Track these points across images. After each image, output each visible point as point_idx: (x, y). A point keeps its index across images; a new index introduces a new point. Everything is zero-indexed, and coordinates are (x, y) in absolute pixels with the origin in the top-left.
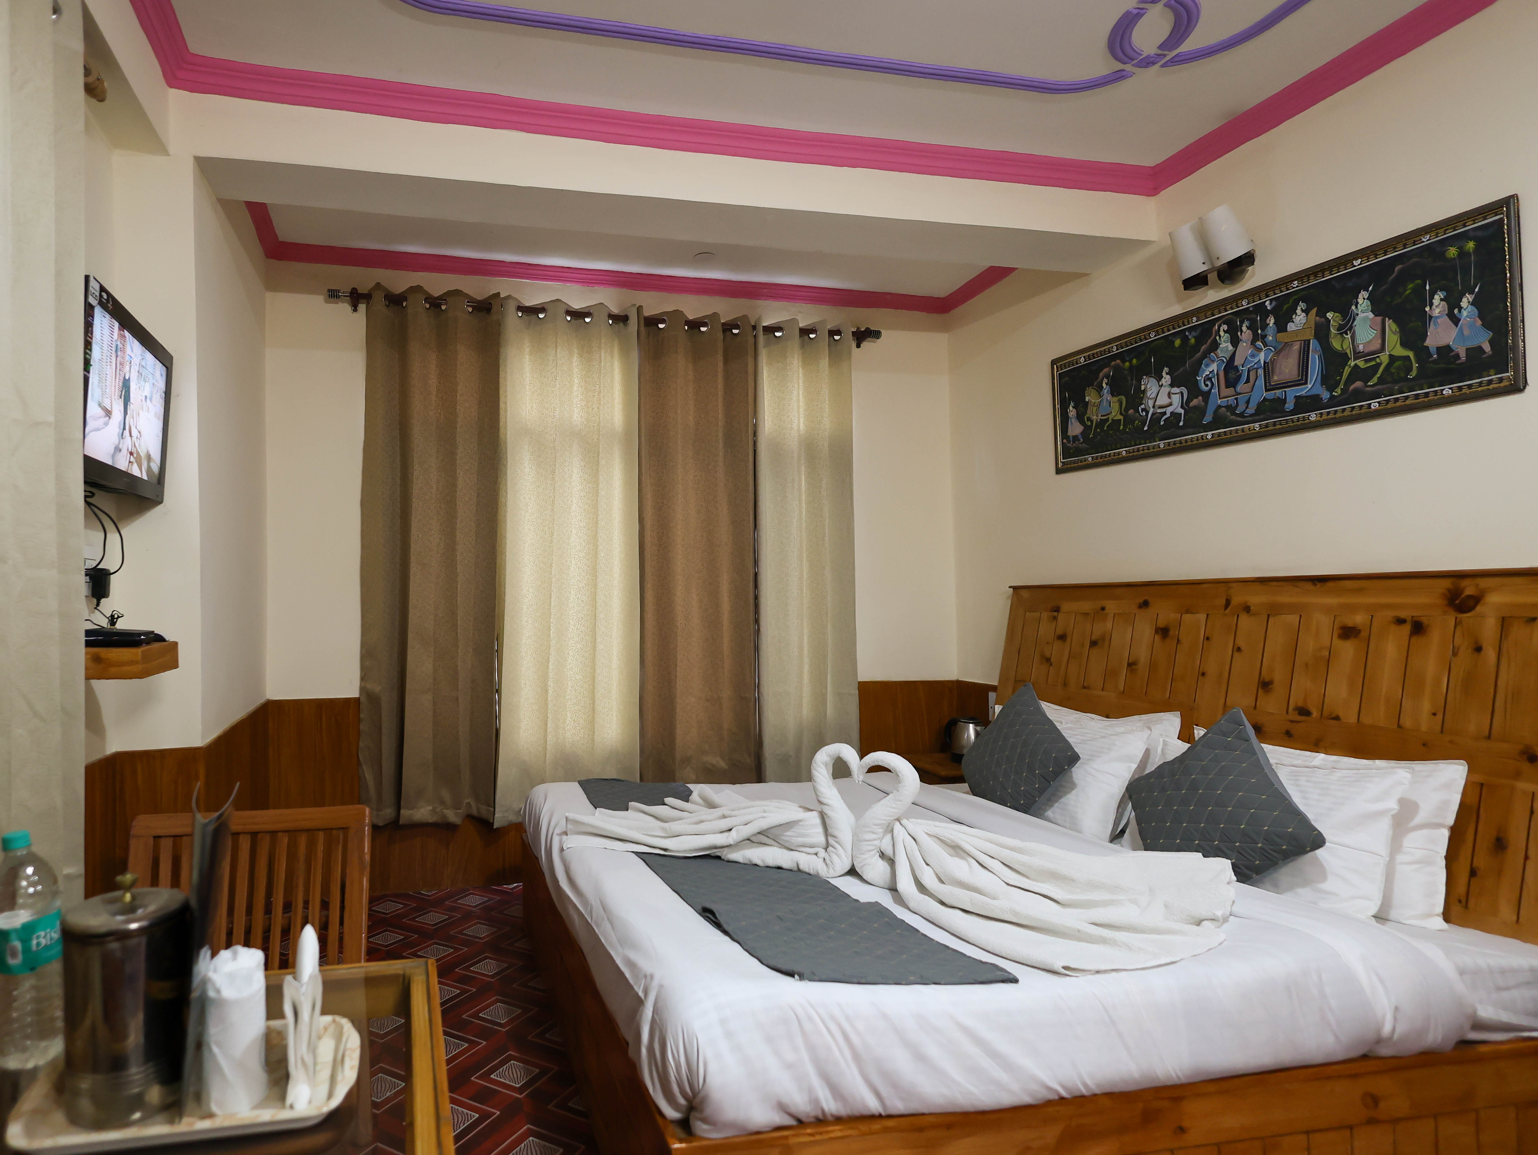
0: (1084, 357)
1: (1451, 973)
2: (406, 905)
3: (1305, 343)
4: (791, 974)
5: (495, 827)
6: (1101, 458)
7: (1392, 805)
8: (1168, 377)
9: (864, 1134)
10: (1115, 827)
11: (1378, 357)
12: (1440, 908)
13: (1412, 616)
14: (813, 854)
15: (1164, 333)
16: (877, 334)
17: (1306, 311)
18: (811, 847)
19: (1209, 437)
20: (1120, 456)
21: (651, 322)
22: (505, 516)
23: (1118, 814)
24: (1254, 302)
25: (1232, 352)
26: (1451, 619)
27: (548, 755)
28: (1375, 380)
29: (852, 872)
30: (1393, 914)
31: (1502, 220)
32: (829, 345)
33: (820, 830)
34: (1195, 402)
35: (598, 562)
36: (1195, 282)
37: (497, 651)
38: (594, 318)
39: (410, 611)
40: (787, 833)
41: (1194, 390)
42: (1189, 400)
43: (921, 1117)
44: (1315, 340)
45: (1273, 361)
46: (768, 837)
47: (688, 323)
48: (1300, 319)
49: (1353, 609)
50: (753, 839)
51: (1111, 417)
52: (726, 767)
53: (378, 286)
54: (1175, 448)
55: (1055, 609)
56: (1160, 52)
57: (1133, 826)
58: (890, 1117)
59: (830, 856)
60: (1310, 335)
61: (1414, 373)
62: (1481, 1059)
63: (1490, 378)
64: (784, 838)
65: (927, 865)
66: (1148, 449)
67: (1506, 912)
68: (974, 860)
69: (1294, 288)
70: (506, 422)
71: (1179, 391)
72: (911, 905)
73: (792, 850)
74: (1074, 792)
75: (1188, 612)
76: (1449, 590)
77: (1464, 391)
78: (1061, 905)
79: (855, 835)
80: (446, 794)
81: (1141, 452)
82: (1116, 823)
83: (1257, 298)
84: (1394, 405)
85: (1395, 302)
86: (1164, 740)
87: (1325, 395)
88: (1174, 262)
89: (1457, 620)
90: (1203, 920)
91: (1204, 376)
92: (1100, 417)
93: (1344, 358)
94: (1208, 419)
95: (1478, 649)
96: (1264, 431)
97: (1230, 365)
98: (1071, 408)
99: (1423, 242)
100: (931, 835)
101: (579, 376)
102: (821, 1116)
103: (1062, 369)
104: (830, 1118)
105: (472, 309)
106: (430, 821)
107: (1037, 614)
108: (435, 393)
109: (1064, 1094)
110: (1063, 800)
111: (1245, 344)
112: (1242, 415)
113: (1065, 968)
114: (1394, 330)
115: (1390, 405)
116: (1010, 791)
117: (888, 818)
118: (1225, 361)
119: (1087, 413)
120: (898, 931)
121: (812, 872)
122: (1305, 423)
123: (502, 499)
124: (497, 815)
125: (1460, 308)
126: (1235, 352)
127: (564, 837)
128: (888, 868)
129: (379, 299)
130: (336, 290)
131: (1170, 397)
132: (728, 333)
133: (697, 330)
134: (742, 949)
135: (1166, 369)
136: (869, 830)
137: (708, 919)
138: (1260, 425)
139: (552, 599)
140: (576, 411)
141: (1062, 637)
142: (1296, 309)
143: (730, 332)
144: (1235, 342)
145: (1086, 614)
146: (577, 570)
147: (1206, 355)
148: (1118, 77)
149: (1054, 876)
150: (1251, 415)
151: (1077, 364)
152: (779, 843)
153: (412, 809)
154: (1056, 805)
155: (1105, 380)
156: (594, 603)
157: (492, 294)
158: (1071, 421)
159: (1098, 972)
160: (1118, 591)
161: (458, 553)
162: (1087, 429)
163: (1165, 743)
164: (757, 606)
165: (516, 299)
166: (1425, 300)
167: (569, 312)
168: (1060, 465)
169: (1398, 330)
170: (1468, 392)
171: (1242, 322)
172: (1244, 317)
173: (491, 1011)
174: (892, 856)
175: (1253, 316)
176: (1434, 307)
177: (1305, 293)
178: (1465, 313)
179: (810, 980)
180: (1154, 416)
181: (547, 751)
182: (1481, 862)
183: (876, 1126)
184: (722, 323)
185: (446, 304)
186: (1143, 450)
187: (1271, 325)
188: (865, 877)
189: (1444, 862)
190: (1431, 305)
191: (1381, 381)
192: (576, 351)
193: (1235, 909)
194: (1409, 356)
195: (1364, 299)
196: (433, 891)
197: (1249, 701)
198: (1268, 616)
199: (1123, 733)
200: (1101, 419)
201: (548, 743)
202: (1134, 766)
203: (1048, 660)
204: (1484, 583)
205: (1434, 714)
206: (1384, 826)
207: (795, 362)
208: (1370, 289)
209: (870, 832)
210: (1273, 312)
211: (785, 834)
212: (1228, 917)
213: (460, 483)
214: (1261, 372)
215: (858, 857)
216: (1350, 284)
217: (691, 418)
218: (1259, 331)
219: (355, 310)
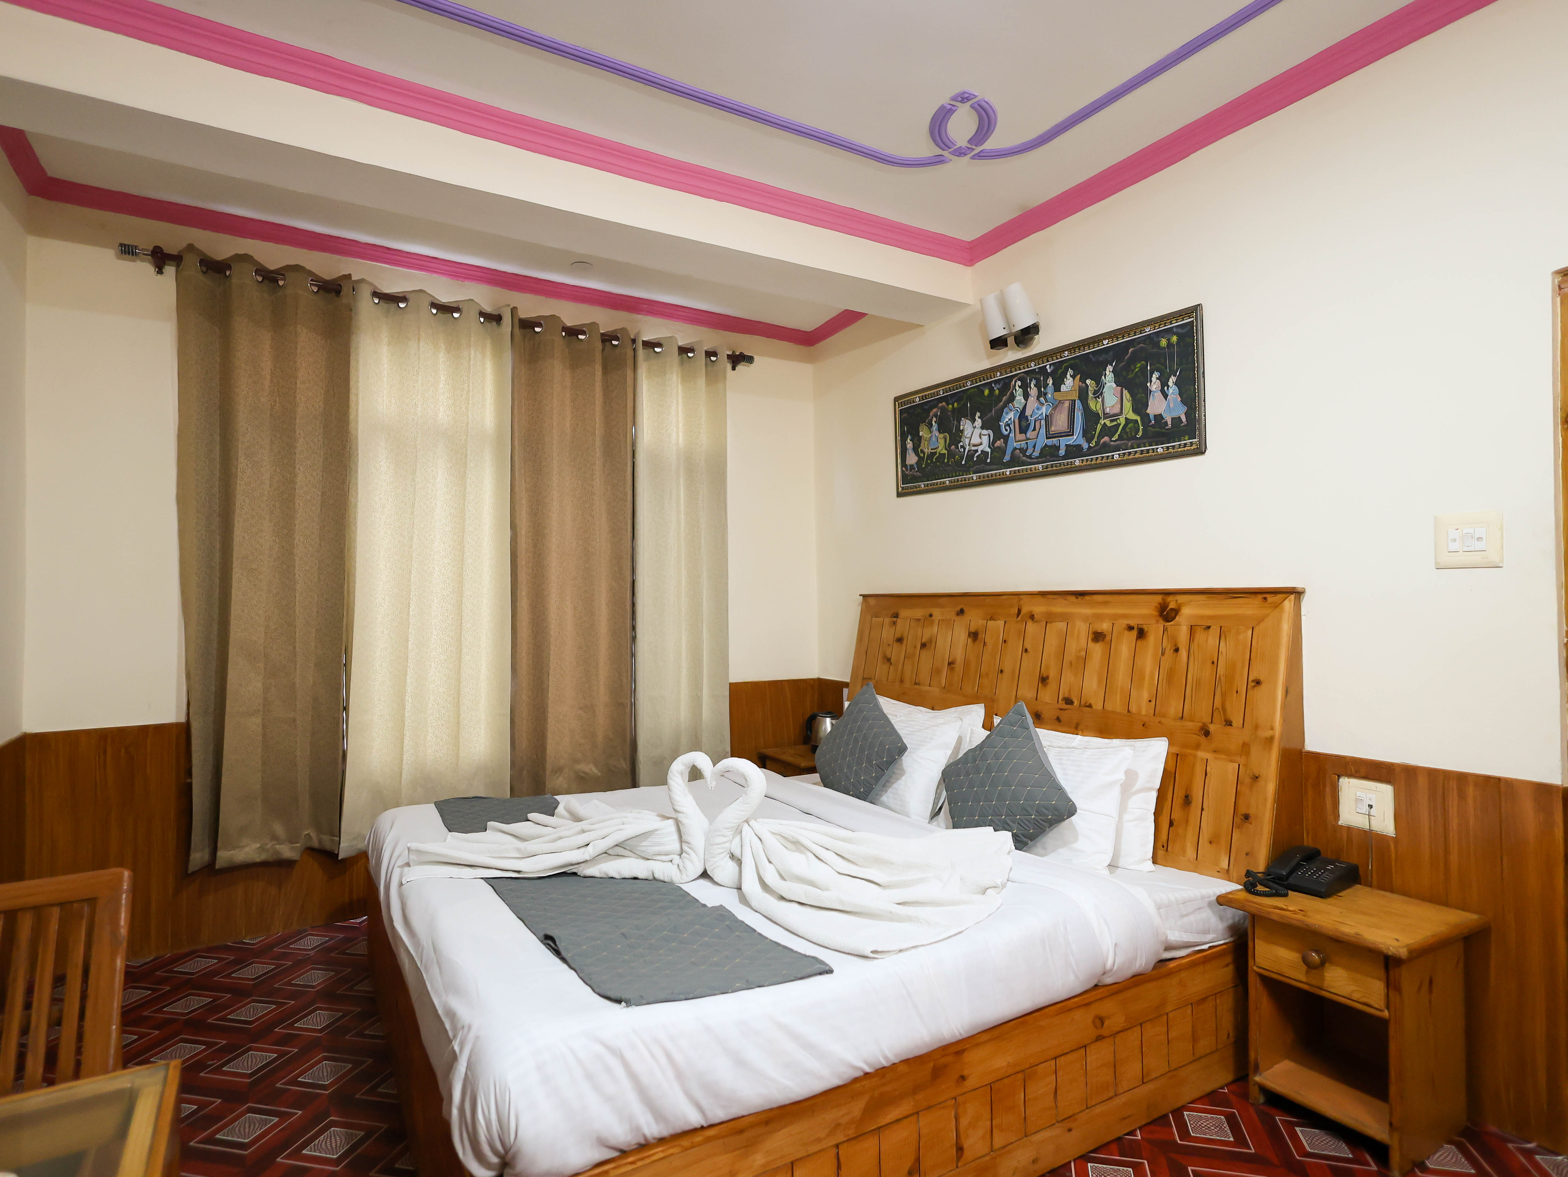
0: (919, 397)
1: (1152, 910)
2: (220, 960)
3: (1072, 402)
4: (618, 1001)
5: (339, 859)
6: (931, 486)
7: (1121, 776)
8: (980, 420)
9: (686, 1149)
10: (935, 806)
11: (1119, 418)
12: (1150, 854)
13: (1138, 625)
14: (668, 861)
15: (977, 383)
16: (750, 359)
17: (1073, 377)
18: (666, 855)
19: (1008, 473)
20: (945, 485)
21: (527, 325)
22: (355, 518)
23: (937, 795)
24: (1039, 365)
25: (1024, 404)
26: (1161, 625)
27: (404, 776)
28: (1116, 437)
29: (705, 875)
30: (1122, 862)
31: (1193, 321)
32: (706, 365)
33: (675, 837)
34: (999, 443)
35: (464, 569)
36: (998, 343)
37: (345, 665)
38: (463, 314)
39: (231, 623)
40: (644, 844)
41: (998, 435)
42: (994, 441)
43: (742, 1119)
44: (1079, 400)
45: (1051, 414)
46: (625, 849)
47: (565, 329)
48: (1069, 383)
49: (1100, 617)
50: (610, 852)
51: (938, 450)
52: (599, 774)
53: (191, 248)
54: (984, 481)
55: (895, 615)
56: (969, 146)
57: (946, 807)
58: (711, 1126)
59: (683, 862)
60: (1075, 396)
61: (1140, 434)
62: (1170, 973)
63: (1185, 442)
64: (640, 848)
65: (770, 862)
66: (965, 480)
67: (1190, 853)
68: (811, 854)
69: (1065, 357)
70: (357, 415)
71: (987, 433)
72: (753, 905)
73: (648, 859)
74: (903, 778)
75: (992, 619)
76: (1160, 604)
77: (1170, 450)
78: (883, 888)
79: (707, 840)
80: (279, 829)
81: (960, 482)
82: (935, 803)
83: (1041, 362)
84: (1128, 457)
85: (1129, 377)
86: (971, 729)
87: (1085, 446)
88: (984, 326)
89: (1165, 627)
90: (988, 888)
91: (1005, 422)
92: (930, 451)
93: (1097, 417)
94: (1007, 458)
95: (1177, 650)
96: (1045, 471)
97: (1022, 416)
98: (909, 440)
99: (1146, 332)
100: (775, 834)
101: (446, 373)
102: (643, 1141)
103: (902, 406)
104: (653, 1141)
105: (317, 288)
106: (258, 860)
107: (881, 619)
108: (268, 377)
109: (868, 1070)
110: (895, 785)
111: (1032, 398)
112: (1030, 457)
113: (872, 952)
114: (1128, 398)
115: (1126, 457)
116: (852, 780)
117: (737, 821)
118: (1019, 411)
119: (920, 446)
120: (737, 933)
121: (666, 880)
122: (1072, 467)
123: (352, 499)
124: (342, 845)
125: (1168, 386)
126: (1026, 404)
127: (406, 869)
128: (737, 868)
129: (192, 264)
130: (132, 246)
131: (980, 438)
132: (608, 344)
133: (575, 337)
134: (577, 976)
135: (978, 414)
136: (719, 833)
137: (549, 947)
138: (1042, 466)
139: (410, 608)
140: (442, 409)
141: (900, 640)
142: (1067, 374)
143: (610, 343)
144: (1026, 396)
145: (919, 620)
146: (441, 576)
147: (1006, 405)
148: (938, 161)
149: (877, 861)
150: (1037, 458)
151: (914, 403)
152: (635, 853)
153: (233, 848)
154: (890, 790)
155: (934, 419)
156: (460, 612)
157: (341, 274)
158: (909, 452)
159: (901, 951)
160: (942, 600)
161: (297, 558)
162: (921, 459)
163: (972, 733)
164: (634, 613)
165: (370, 284)
166: (1147, 379)
167: (434, 305)
168: (900, 489)
169: (1130, 399)
170: (1172, 451)
171: (1031, 381)
172: (1032, 376)
173: (313, 1072)
174: (740, 857)
175: (1038, 376)
176: (1152, 383)
177: (1072, 361)
178: (1171, 390)
179: (637, 1005)
180: (969, 453)
181: (403, 771)
182: (1177, 815)
183: (698, 1138)
184: (602, 334)
185: (284, 280)
186: (961, 481)
187: (1050, 385)
188: (715, 879)
189: (1153, 817)
190: (1151, 382)
191: (1120, 438)
192: (443, 346)
193: (1013, 875)
194: (1137, 420)
195: (1110, 372)
196: (260, 937)
197: (1030, 694)
198: (1047, 622)
199: (942, 724)
200: (931, 452)
201: (405, 762)
202: (949, 752)
203: (889, 660)
204: (1181, 599)
205: (1150, 701)
206: (1116, 792)
207: (674, 379)
208: (1114, 364)
209: (720, 835)
210: (1052, 374)
211: (641, 844)
212: (1006, 883)
213: (300, 479)
214: (1043, 422)
215: (710, 861)
216: (1101, 359)
217: (568, 424)
218: (1042, 389)
219: (160, 271)
